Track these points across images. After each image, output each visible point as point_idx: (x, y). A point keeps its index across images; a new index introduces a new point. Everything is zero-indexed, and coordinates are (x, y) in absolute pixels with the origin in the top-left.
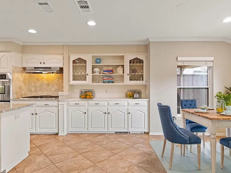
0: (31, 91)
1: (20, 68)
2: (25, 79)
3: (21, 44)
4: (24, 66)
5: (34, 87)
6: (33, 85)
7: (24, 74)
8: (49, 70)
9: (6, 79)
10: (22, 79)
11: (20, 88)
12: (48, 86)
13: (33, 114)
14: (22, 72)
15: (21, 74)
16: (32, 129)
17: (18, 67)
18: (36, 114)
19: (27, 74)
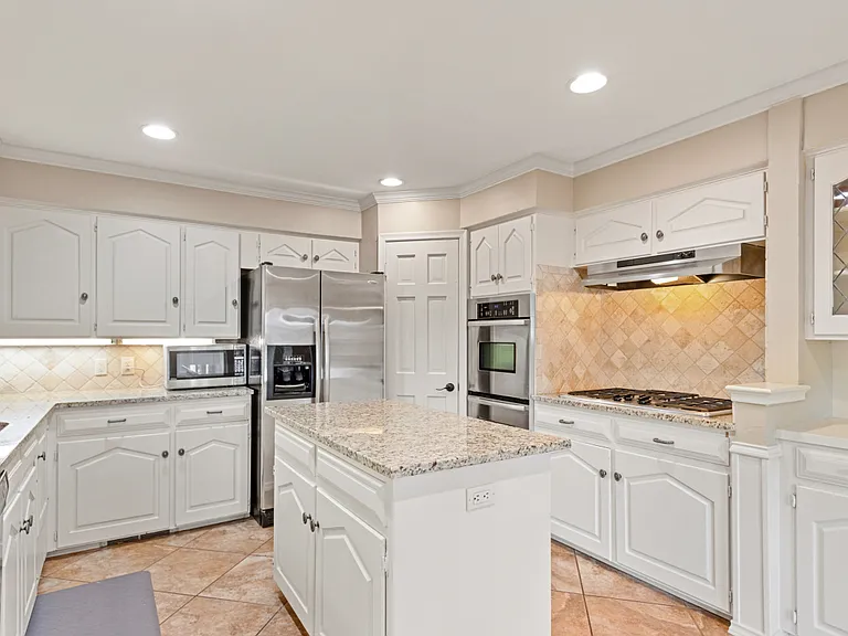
0: (609, 364)
1: (567, 272)
2: (586, 316)
3: (570, 172)
4: (582, 261)
5: (622, 348)
6: (619, 338)
7: (586, 296)
8: (685, 266)
9: (518, 318)
10: (573, 317)
11: (567, 351)
12: (683, 346)
13: (603, 474)
14: (574, 288)
15: (571, 294)
16: (600, 539)
17: (558, 268)
18: (617, 477)
19: (598, 297)
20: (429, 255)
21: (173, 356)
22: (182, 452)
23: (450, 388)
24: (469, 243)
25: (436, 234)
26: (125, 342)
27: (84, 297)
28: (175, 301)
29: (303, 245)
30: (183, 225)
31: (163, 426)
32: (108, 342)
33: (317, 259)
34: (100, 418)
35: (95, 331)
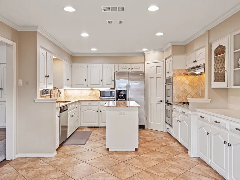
1: (185, 70)
2: (192, 82)
3: (184, 44)
7: (192, 76)
10: (187, 82)
11: (184, 91)
16: (178, 137)
17: (181, 70)
20: (157, 67)
21: (100, 92)
22: (100, 111)
23: (161, 101)
24: (166, 63)
25: (159, 61)
26: (93, 89)
27: (86, 80)
28: (101, 80)
29: (129, 66)
30: (103, 64)
31: (97, 105)
32: (90, 89)
33: (132, 69)
34: (87, 103)
35: (87, 87)
